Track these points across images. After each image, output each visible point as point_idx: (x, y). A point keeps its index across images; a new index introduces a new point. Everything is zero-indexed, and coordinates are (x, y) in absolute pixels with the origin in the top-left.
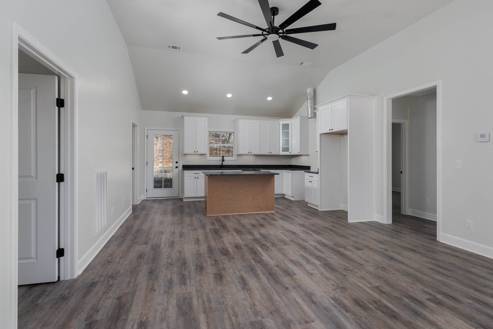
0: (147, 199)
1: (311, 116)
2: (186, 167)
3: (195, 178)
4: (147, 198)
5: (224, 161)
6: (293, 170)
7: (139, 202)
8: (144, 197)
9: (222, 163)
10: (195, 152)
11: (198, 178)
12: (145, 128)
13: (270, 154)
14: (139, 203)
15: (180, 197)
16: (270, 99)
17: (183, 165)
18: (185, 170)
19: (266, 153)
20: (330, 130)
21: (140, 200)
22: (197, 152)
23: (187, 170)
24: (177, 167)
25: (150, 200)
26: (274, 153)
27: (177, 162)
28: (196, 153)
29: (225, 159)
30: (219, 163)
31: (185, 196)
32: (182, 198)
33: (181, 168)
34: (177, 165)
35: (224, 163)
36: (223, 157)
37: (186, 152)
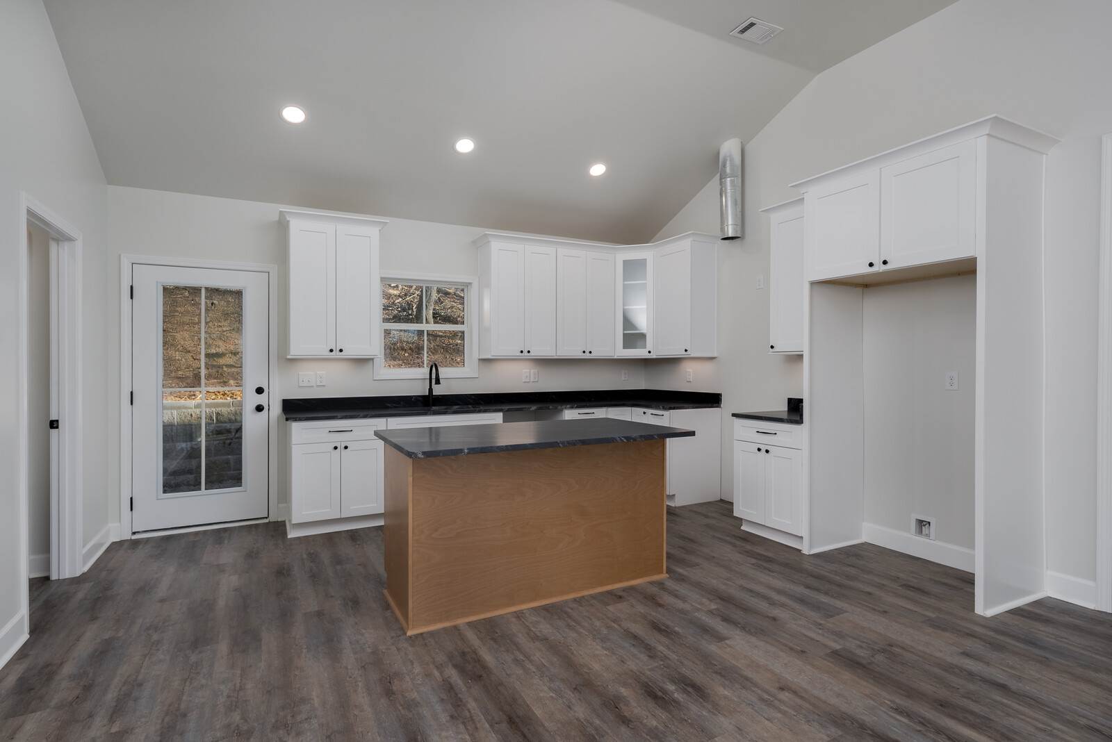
0: (134, 537)
1: (735, 230)
2: (296, 409)
3: (336, 448)
4: (134, 533)
5: (438, 382)
6: (674, 408)
7: (85, 563)
8: (118, 531)
9: (431, 390)
10: (331, 351)
11: (346, 448)
12: (120, 256)
13: (587, 356)
14: (86, 569)
15: (272, 518)
16: (598, 170)
17: (284, 400)
18: (296, 420)
19: (576, 353)
20: (871, 265)
21: (102, 545)
22: (341, 351)
23: (300, 420)
24: (259, 408)
25: (148, 540)
26: (599, 353)
27: (260, 391)
28: (336, 354)
29: (441, 376)
30: (420, 390)
31: (296, 518)
32: (279, 520)
33: (276, 409)
34: (262, 399)
35: (438, 390)
36: (434, 366)
37: (295, 350)
